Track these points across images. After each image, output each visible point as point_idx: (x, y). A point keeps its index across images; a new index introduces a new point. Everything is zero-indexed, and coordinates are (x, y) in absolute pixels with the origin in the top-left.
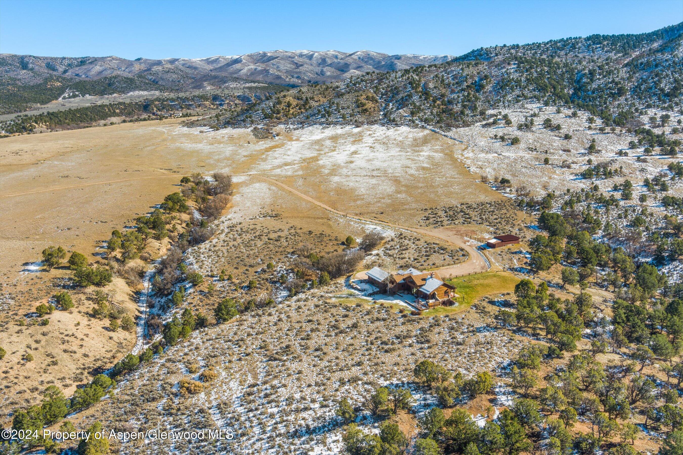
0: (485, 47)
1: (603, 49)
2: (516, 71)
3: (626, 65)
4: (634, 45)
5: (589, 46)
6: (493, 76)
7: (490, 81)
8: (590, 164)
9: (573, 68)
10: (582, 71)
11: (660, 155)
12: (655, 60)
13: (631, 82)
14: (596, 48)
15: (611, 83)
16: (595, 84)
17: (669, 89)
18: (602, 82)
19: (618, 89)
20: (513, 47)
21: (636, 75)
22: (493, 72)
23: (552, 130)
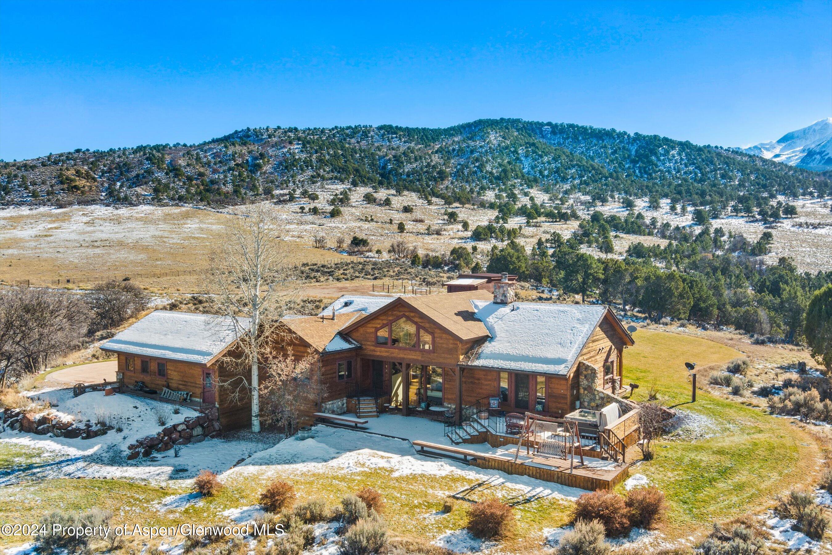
0: (252, 128)
1: (400, 139)
2: (302, 151)
3: (437, 152)
4: (433, 138)
5: (383, 135)
6: (271, 156)
7: (268, 161)
8: (466, 230)
9: (372, 154)
10: (384, 157)
11: (549, 222)
12: (468, 147)
13: (449, 167)
14: (392, 138)
15: (426, 167)
16: (408, 168)
17: (497, 172)
18: (415, 166)
19: (438, 173)
20: (290, 130)
21: (452, 161)
22: (271, 152)
23: (380, 205)
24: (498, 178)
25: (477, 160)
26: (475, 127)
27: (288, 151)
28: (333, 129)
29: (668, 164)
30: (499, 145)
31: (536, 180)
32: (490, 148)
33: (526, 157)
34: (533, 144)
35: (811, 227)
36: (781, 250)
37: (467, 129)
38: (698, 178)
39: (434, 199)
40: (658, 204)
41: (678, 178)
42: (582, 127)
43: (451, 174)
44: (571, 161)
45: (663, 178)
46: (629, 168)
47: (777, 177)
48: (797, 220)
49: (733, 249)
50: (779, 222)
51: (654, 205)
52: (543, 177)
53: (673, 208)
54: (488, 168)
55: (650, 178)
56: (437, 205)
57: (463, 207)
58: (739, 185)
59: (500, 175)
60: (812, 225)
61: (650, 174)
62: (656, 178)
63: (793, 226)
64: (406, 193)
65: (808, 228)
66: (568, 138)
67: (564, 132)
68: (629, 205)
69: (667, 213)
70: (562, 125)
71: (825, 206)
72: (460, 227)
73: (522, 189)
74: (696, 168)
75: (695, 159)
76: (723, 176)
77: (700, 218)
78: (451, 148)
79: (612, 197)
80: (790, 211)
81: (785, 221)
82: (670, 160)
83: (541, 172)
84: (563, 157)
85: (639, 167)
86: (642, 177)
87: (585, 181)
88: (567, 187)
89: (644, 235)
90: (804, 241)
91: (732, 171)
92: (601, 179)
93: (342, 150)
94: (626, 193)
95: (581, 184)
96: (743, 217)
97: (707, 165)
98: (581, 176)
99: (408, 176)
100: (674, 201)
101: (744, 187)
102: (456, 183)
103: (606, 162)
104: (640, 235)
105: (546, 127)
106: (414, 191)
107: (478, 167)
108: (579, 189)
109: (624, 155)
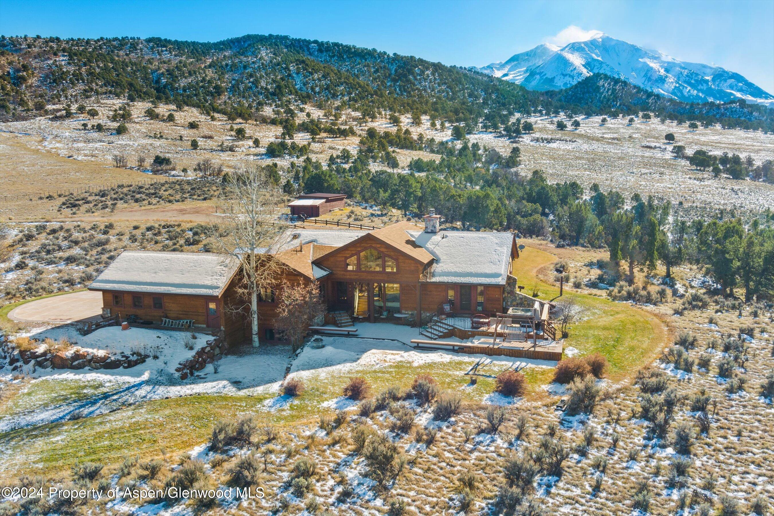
1: (170, 52)
2: (69, 64)
3: (210, 66)
4: (203, 53)
5: (152, 48)
6: (35, 68)
7: (33, 73)
8: (257, 146)
9: (144, 67)
10: (157, 71)
11: (330, 138)
12: (241, 62)
13: (224, 82)
14: (162, 51)
15: (202, 82)
16: (183, 82)
17: (271, 88)
18: (190, 80)
19: (214, 88)
20: (52, 40)
21: (226, 76)
22: (34, 63)
23: (164, 121)
24: (273, 94)
25: (251, 76)
26: (244, 42)
27: (53, 63)
28: (98, 40)
29: (423, 84)
30: (271, 62)
31: (308, 97)
32: (263, 64)
33: (298, 73)
34: (303, 62)
35: (545, 142)
36: (527, 163)
37: (236, 44)
38: (450, 97)
39: (216, 115)
40: (420, 120)
41: (433, 96)
42: (346, 46)
43: (227, 89)
44: (340, 78)
45: (421, 96)
46: (390, 86)
47: (513, 96)
48: (533, 135)
49: (489, 162)
50: (519, 138)
51: (417, 122)
52: (315, 93)
53: (433, 125)
54: (263, 84)
55: (409, 96)
56: (220, 120)
57: (246, 123)
58: (483, 102)
59: (275, 91)
60: (546, 139)
61: (409, 92)
62: (415, 96)
63: (532, 141)
64: (186, 108)
65: (543, 142)
66: (334, 56)
67: (330, 51)
68: (395, 121)
69: (428, 129)
70: (327, 43)
71: (552, 123)
72: (250, 143)
73: (298, 105)
74: (447, 87)
75: (446, 79)
76: (470, 95)
77: (458, 134)
78: (224, 63)
79: (380, 113)
80: (528, 128)
81: (524, 136)
82: (425, 80)
83: (312, 89)
84: (332, 74)
85: (399, 86)
86: (402, 95)
87: (353, 98)
88: (338, 103)
89: (416, 150)
90: (543, 154)
91: (477, 90)
92: (367, 96)
93: (112, 63)
94: (391, 109)
95: (350, 100)
96: (491, 132)
97: (457, 85)
98: (350, 93)
99: (185, 91)
100: (433, 118)
101: (488, 105)
102: (233, 98)
103: (369, 80)
104: (412, 149)
105: (313, 45)
106: (194, 106)
107: (253, 83)
108: (349, 105)
109: (385, 75)
